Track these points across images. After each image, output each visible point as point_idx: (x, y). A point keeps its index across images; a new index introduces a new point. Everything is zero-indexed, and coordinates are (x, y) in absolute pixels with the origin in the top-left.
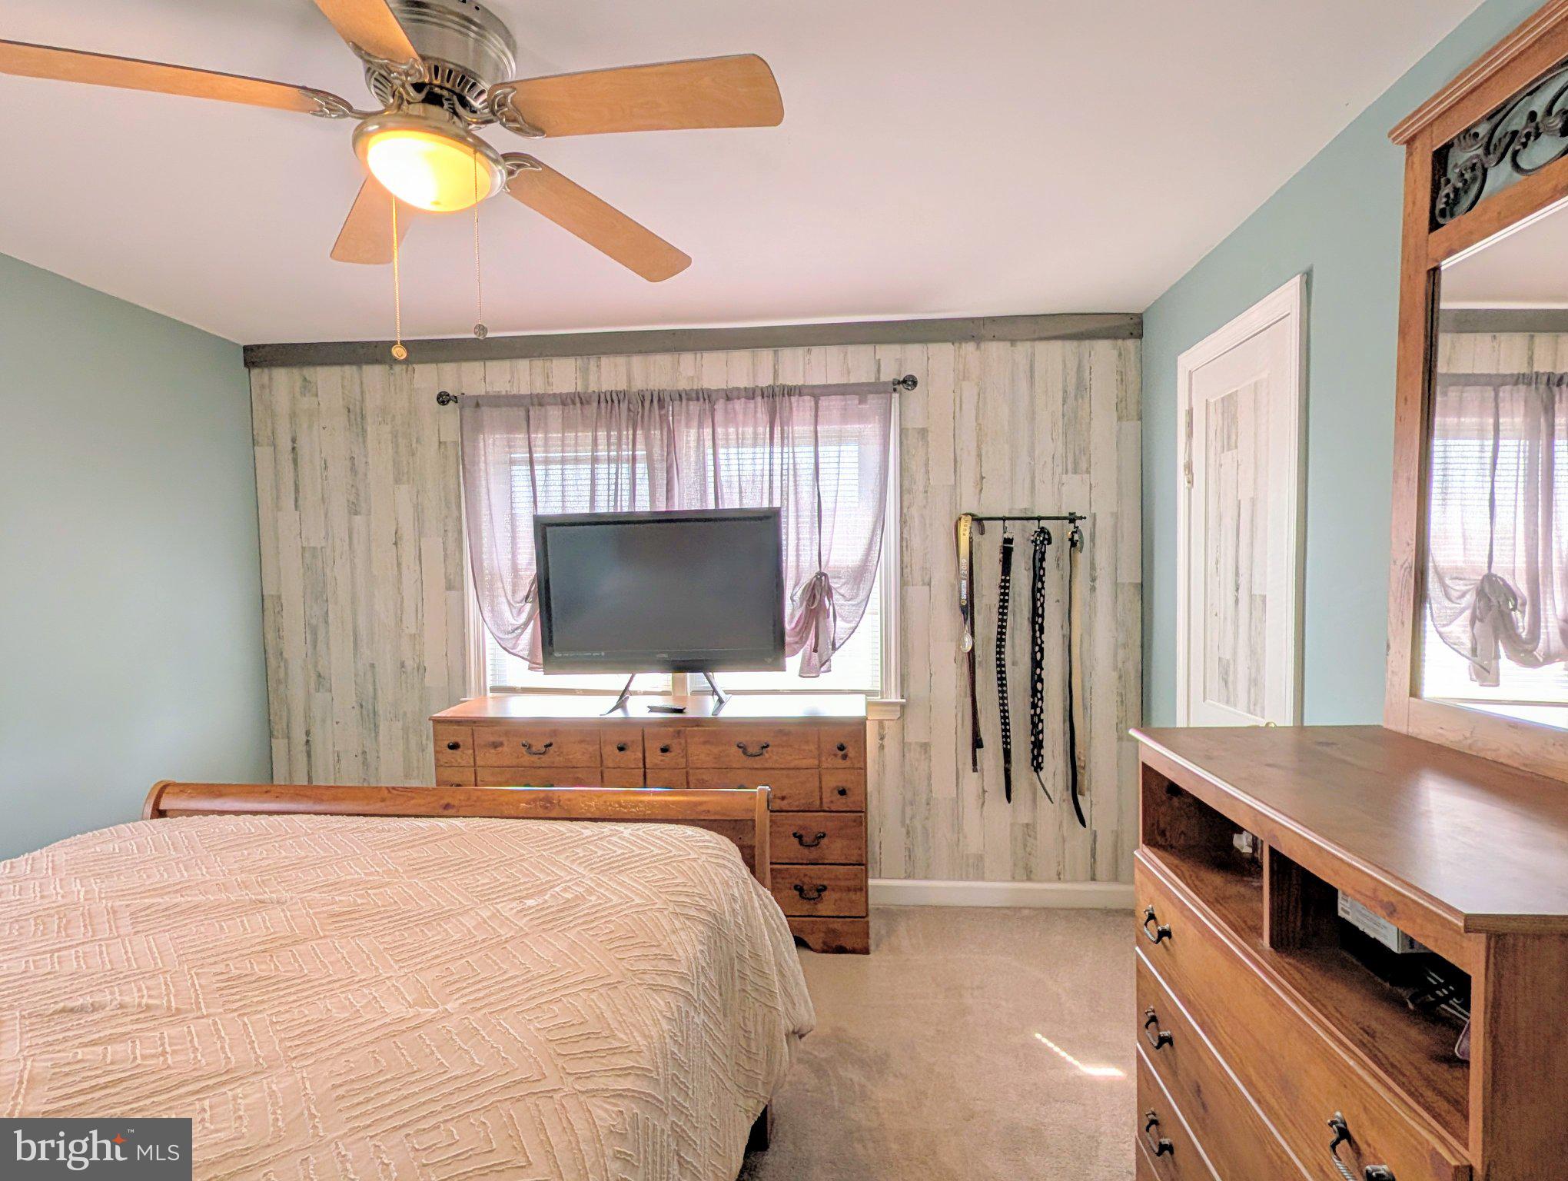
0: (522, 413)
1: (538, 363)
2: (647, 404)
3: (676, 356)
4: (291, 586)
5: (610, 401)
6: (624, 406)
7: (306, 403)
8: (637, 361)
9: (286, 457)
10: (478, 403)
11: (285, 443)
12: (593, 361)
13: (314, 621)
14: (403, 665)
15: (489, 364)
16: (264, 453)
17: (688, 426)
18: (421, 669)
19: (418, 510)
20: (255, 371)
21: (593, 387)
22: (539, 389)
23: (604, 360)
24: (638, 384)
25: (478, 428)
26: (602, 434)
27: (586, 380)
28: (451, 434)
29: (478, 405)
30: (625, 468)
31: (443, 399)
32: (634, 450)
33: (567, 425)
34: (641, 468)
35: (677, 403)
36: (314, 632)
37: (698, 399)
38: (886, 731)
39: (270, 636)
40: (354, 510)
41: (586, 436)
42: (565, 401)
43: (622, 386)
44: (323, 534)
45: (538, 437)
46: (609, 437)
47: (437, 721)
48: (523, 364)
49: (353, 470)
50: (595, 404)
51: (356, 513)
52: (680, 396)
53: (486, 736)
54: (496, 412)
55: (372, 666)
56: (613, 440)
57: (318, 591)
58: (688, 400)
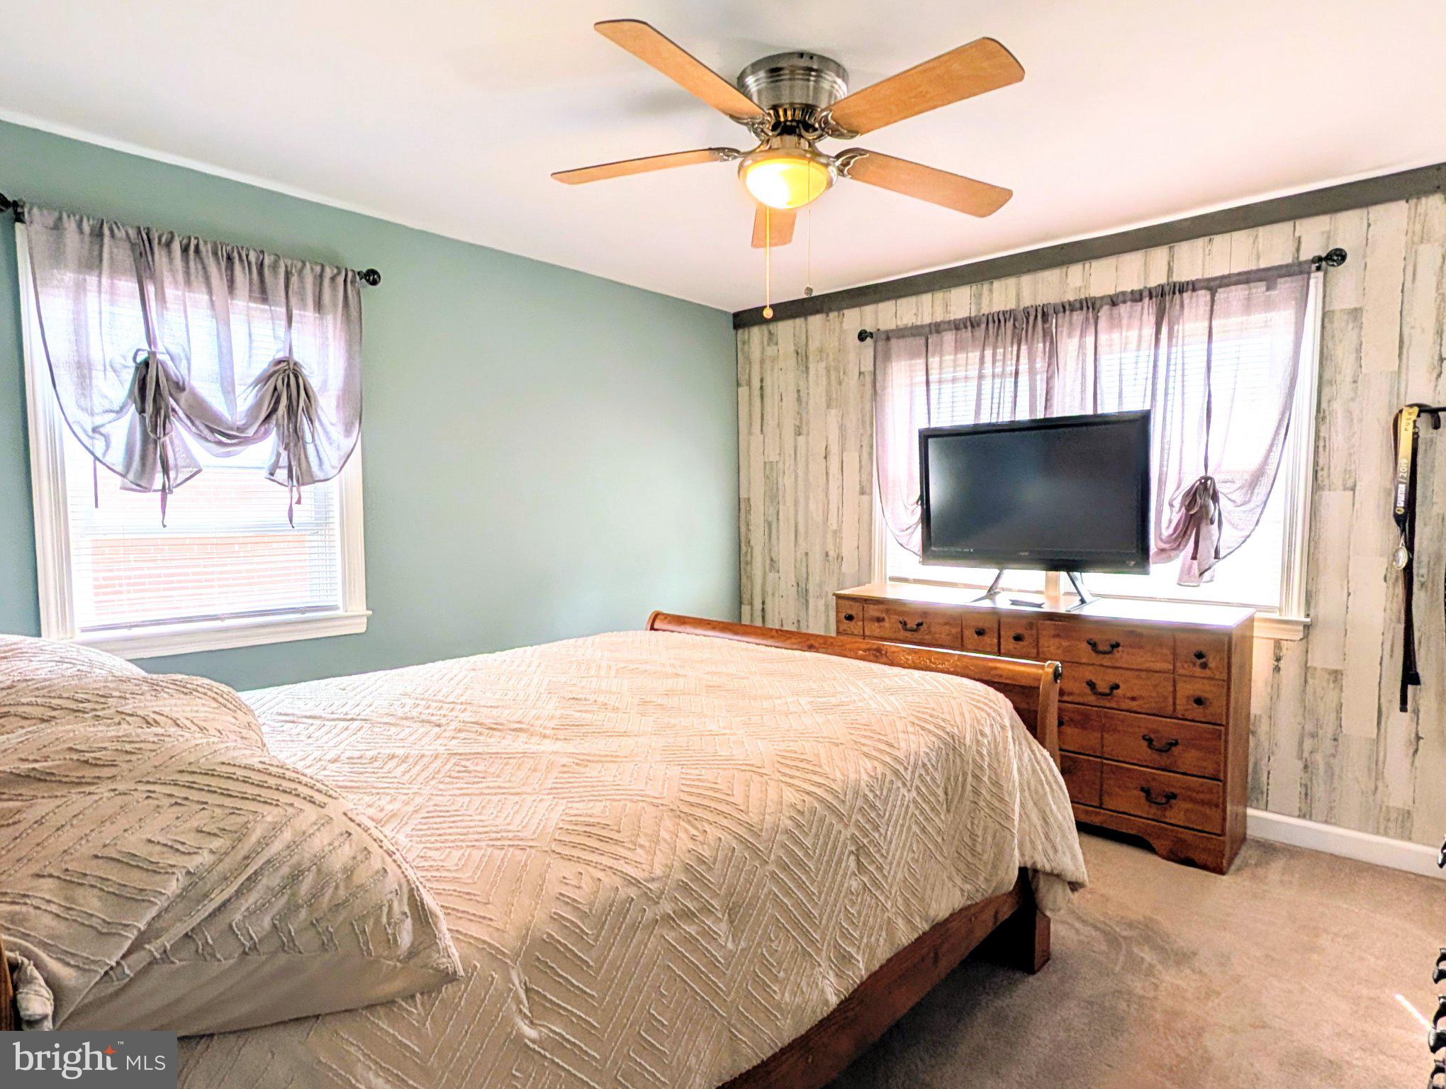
0: (923, 341)
1: (939, 295)
2: (1032, 319)
3: (1064, 270)
4: (757, 492)
5: (997, 321)
6: (1010, 324)
7: (770, 351)
8: (1026, 280)
9: (756, 392)
10: (888, 336)
11: (756, 383)
12: (986, 286)
13: (770, 519)
14: (827, 555)
15: (900, 301)
16: (743, 391)
17: (1070, 335)
18: (840, 558)
19: (842, 428)
20: (740, 331)
21: (985, 310)
22: (939, 318)
23: (996, 284)
24: (1027, 301)
25: (887, 357)
26: (988, 353)
27: (979, 304)
28: (868, 366)
29: (888, 339)
30: (1010, 382)
31: (863, 336)
32: (1017, 365)
33: (959, 347)
34: (1024, 380)
35: (1061, 315)
36: (770, 525)
37: (1081, 309)
38: (1284, 651)
39: (743, 529)
40: (798, 433)
41: (974, 356)
42: (957, 326)
43: (1011, 305)
44: (778, 452)
45: (934, 361)
46: (994, 355)
47: (839, 597)
48: (926, 298)
49: (799, 399)
50: (983, 326)
51: (800, 434)
52: (1064, 307)
53: (873, 611)
54: (902, 342)
55: (807, 554)
56: (999, 357)
57: (773, 496)
58: (1072, 310)
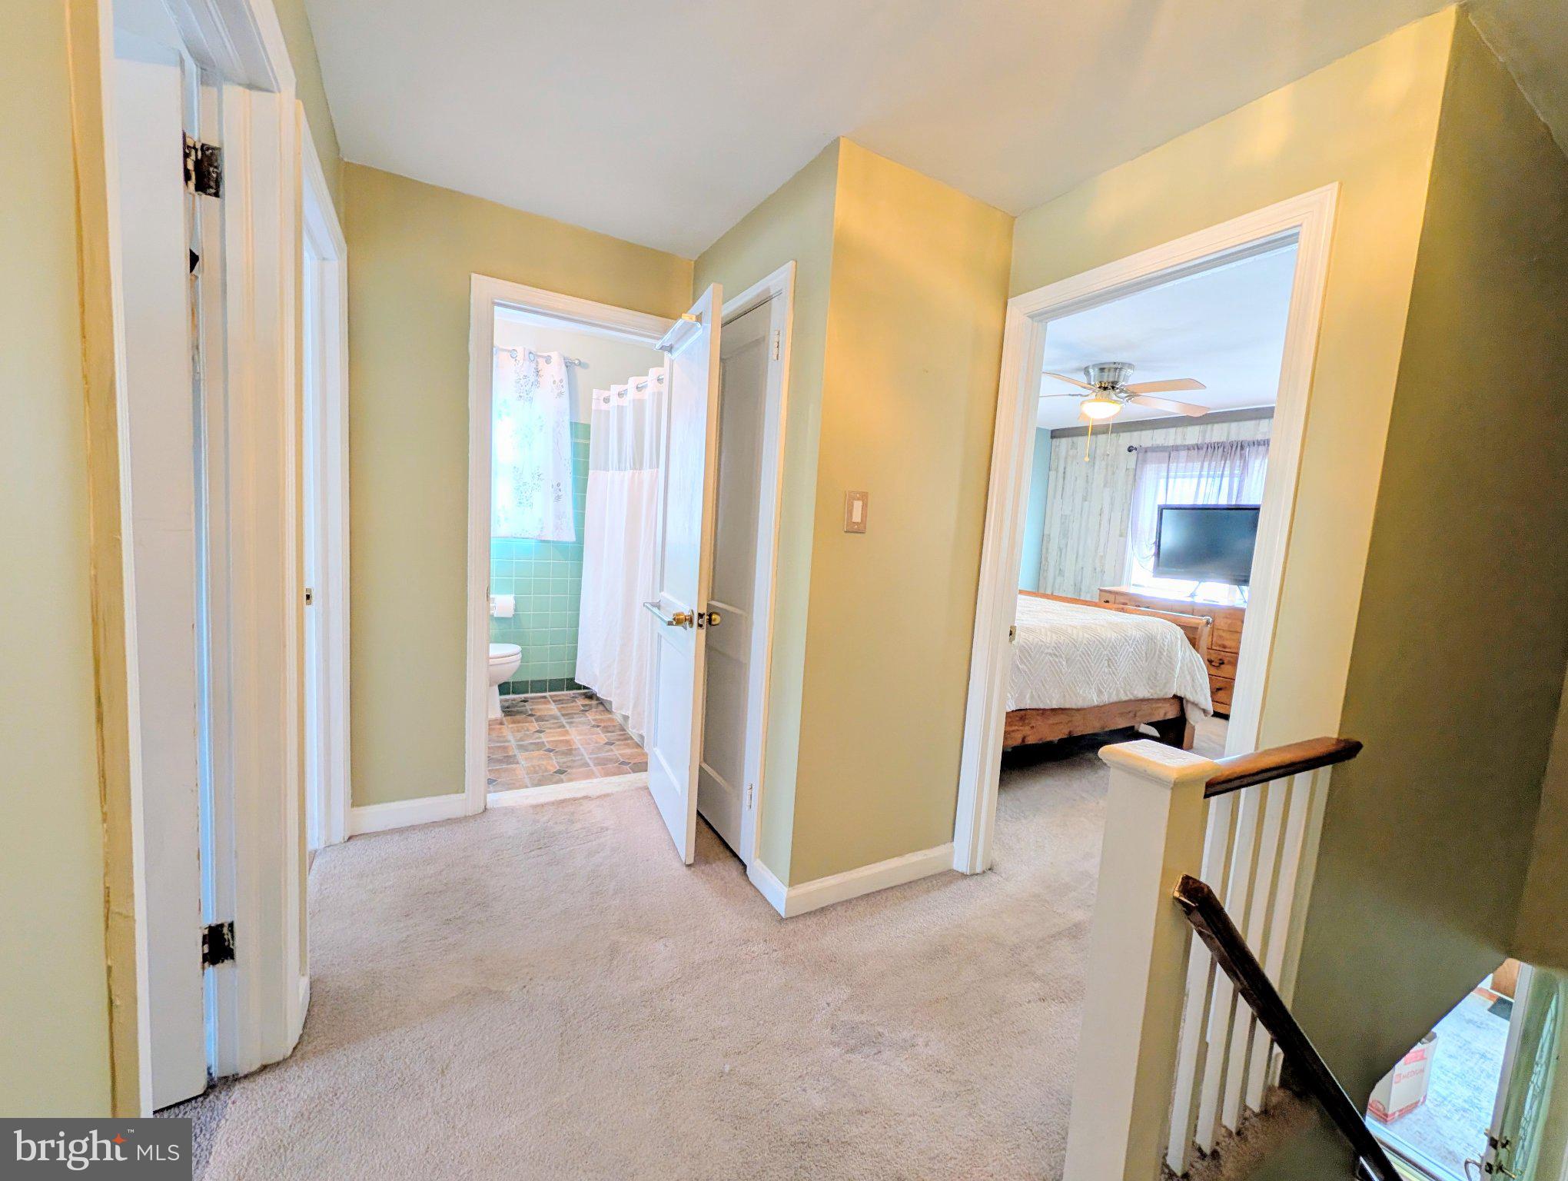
0: (1167, 454)
1: (1180, 430)
2: (1234, 449)
3: (1258, 421)
4: (1055, 531)
5: (1214, 447)
6: (1221, 450)
7: (1071, 452)
8: (1234, 425)
9: (1061, 474)
10: (1146, 451)
11: (1061, 470)
12: (1209, 426)
13: (1062, 546)
14: (1095, 569)
15: (1155, 431)
16: (1052, 474)
17: (1256, 458)
18: (1103, 572)
19: (1112, 498)
20: (1054, 440)
21: (1207, 441)
22: (1179, 442)
23: (1216, 426)
24: (1233, 438)
25: (1145, 461)
26: (1206, 464)
27: (1204, 436)
28: (1132, 465)
29: (1146, 452)
30: (1218, 480)
31: (1130, 450)
32: (1223, 471)
33: (1189, 459)
34: (1226, 480)
35: (1252, 447)
36: (1061, 550)
37: (1264, 445)
39: (1044, 551)
40: (1085, 499)
41: (1198, 465)
42: (1189, 448)
43: (1223, 439)
44: (1070, 508)
45: (1173, 466)
46: (1209, 465)
47: (1101, 590)
48: (1172, 430)
49: (1087, 482)
50: (1205, 449)
51: (1086, 500)
52: (1254, 443)
53: (1121, 599)
54: (1154, 454)
55: (1082, 568)
56: (1213, 467)
57: (1065, 534)
58: (1259, 445)
